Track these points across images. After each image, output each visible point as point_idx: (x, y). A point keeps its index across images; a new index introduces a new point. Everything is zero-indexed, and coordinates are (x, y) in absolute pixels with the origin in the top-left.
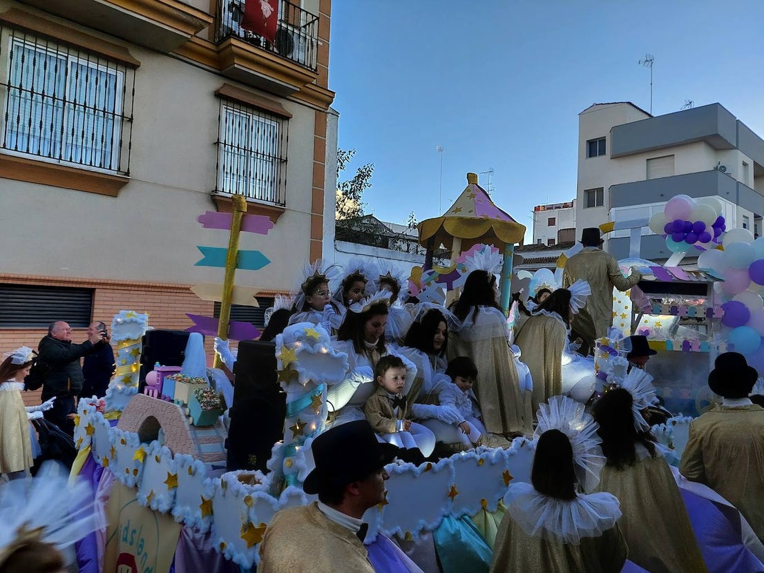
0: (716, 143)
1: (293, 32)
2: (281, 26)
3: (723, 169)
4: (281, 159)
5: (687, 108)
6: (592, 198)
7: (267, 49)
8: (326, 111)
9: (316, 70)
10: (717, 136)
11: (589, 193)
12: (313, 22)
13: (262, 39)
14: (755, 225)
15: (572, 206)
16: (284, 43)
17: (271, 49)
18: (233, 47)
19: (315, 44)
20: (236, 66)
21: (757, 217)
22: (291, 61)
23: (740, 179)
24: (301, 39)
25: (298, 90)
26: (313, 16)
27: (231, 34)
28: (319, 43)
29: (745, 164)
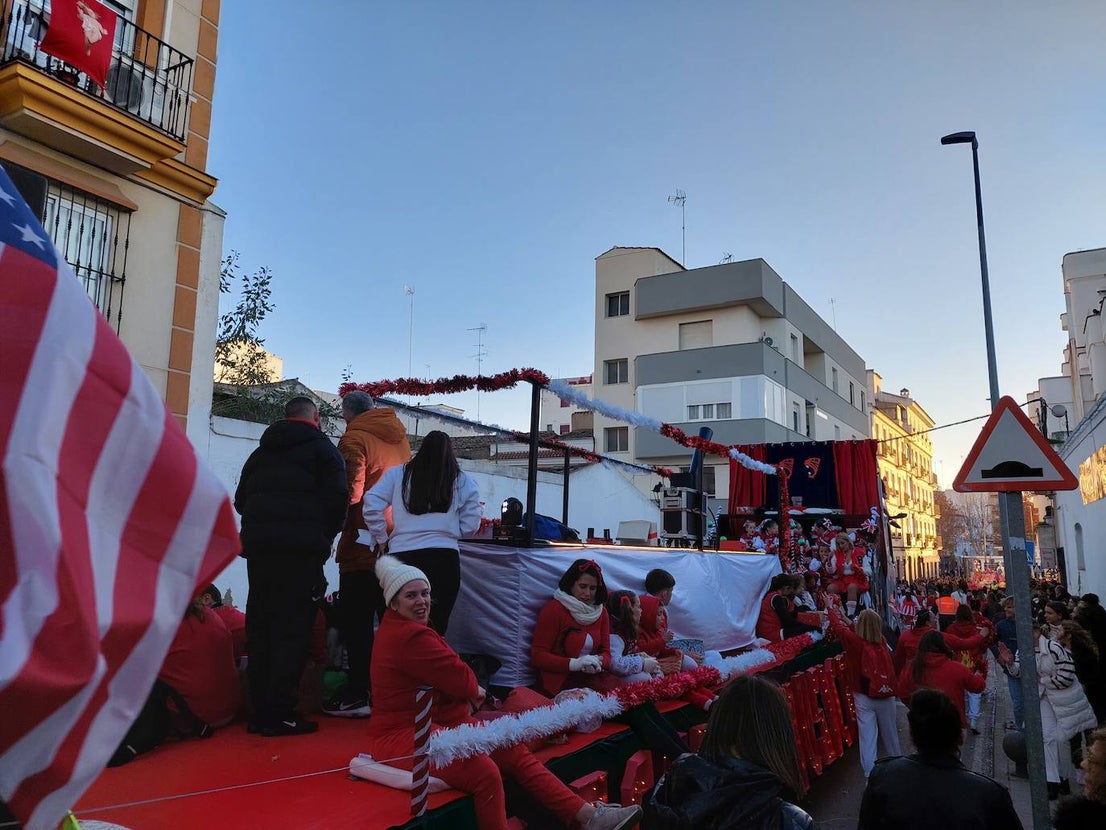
0: (762, 310)
1: (143, 74)
2: (120, 60)
3: (769, 341)
4: (112, 276)
5: (726, 262)
6: (614, 370)
7: (90, 92)
8: (200, 206)
9: (182, 139)
10: (762, 300)
11: (610, 365)
12: (183, 65)
13: (83, 77)
14: (807, 415)
15: (591, 382)
16: (126, 89)
17: (99, 94)
18: (20, 79)
19: (183, 100)
20: (27, 112)
21: (809, 404)
22: (137, 118)
23: (789, 356)
24: (158, 89)
25: (149, 166)
26: (182, 55)
27: (20, 57)
28: (190, 97)
29: (793, 337)
